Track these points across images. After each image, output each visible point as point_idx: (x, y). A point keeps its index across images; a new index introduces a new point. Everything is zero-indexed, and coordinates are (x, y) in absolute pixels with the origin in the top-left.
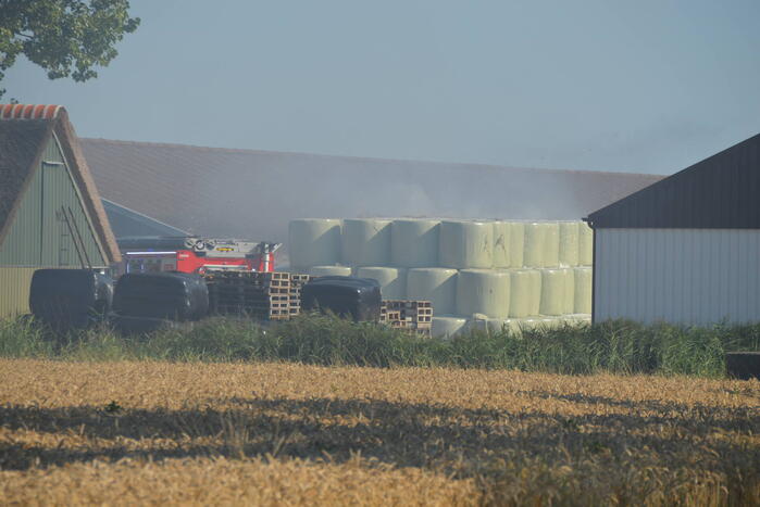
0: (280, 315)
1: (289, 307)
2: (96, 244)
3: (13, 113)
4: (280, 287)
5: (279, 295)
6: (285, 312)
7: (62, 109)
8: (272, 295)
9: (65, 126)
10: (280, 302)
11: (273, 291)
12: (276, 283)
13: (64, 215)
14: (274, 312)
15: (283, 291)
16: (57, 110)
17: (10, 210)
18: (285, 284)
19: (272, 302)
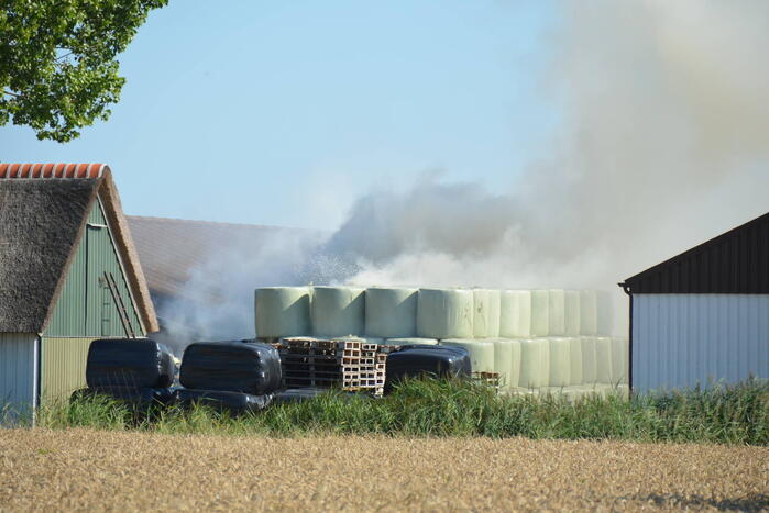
0: (352, 388)
1: (359, 379)
2: (135, 313)
3: (54, 173)
4: (352, 357)
5: (350, 366)
6: (355, 384)
7: (106, 168)
8: (345, 366)
9: (109, 186)
10: (352, 374)
11: (346, 361)
12: (348, 353)
13: (107, 281)
14: (347, 384)
15: (354, 362)
16: (102, 168)
17: (59, 276)
18: (356, 353)
19: (345, 374)
